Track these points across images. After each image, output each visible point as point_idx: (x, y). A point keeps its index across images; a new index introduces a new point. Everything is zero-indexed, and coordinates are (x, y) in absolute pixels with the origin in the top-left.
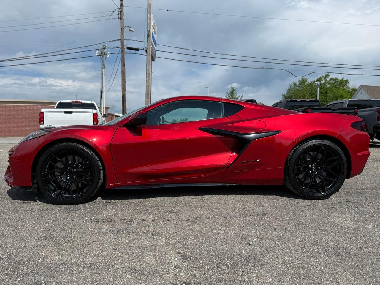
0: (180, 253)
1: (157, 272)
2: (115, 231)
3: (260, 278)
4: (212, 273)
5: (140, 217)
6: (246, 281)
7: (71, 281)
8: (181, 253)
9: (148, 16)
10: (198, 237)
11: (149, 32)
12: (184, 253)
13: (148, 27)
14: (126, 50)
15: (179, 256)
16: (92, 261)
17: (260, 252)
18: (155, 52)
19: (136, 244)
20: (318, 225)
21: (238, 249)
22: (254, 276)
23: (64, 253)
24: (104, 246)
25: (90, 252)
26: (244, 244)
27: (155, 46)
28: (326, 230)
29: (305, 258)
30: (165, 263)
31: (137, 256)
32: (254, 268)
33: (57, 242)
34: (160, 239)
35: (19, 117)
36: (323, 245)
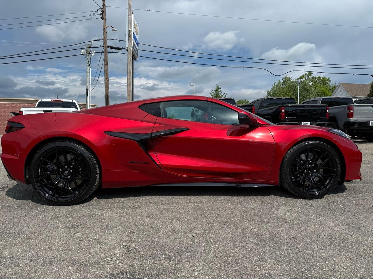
0: (125, 246)
1: (99, 263)
2: (71, 226)
3: (192, 266)
4: (148, 263)
5: (98, 213)
6: (178, 269)
7: (14, 273)
8: (127, 246)
9: (128, 16)
10: (147, 230)
11: (130, 32)
12: (129, 246)
13: (128, 27)
14: (109, 50)
15: (124, 248)
16: (40, 254)
17: (199, 243)
18: (136, 51)
19: (86, 238)
20: (262, 218)
21: (181, 240)
22: (187, 265)
23: (16, 248)
24: (55, 240)
25: (41, 247)
26: (187, 235)
27: (136, 46)
28: (268, 222)
29: (239, 248)
30: (108, 255)
31: (84, 249)
32: (189, 258)
33: (12, 237)
34: (110, 233)
35: (4, 115)
36: (260, 236)
